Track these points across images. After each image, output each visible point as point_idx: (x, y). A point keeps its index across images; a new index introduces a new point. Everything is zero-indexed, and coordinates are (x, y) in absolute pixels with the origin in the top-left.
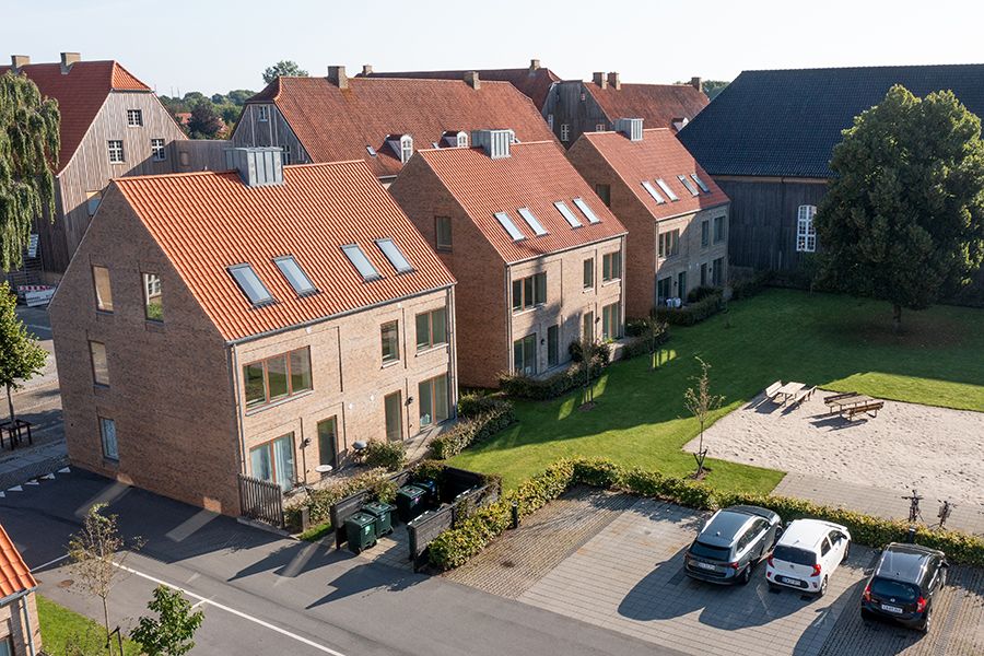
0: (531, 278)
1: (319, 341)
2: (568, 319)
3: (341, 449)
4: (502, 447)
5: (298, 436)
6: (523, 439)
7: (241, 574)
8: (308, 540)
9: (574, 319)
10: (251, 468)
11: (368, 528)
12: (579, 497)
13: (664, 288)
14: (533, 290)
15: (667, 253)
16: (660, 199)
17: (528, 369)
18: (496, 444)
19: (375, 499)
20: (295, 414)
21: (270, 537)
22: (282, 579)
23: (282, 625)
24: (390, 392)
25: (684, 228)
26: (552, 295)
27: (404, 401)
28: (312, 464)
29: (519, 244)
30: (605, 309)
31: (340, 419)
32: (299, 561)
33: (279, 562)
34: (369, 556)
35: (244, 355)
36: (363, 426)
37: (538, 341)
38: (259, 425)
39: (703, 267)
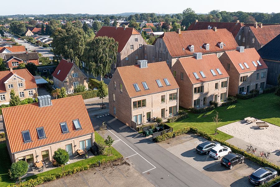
0: (200, 87)
1: (148, 98)
2: (210, 96)
3: (151, 118)
4: (183, 122)
5: (143, 115)
6: (187, 121)
7: (127, 137)
8: (139, 133)
9: (212, 96)
10: (133, 119)
11: (148, 133)
12: (189, 134)
13: (242, 89)
14: (200, 90)
15: (243, 81)
16: (243, 68)
17: (198, 106)
18: (181, 121)
19: (151, 128)
20: (143, 111)
21: (134, 131)
22: (133, 138)
23: (129, 145)
24: (163, 108)
25: (250, 75)
26: (205, 90)
27: (166, 110)
28: (145, 120)
29: (198, 80)
30: (221, 94)
31: (151, 112)
32: (136, 136)
33: (133, 136)
34: (147, 137)
35: (133, 100)
36: (156, 114)
37: (201, 100)
38: (135, 112)
39: (257, 85)
